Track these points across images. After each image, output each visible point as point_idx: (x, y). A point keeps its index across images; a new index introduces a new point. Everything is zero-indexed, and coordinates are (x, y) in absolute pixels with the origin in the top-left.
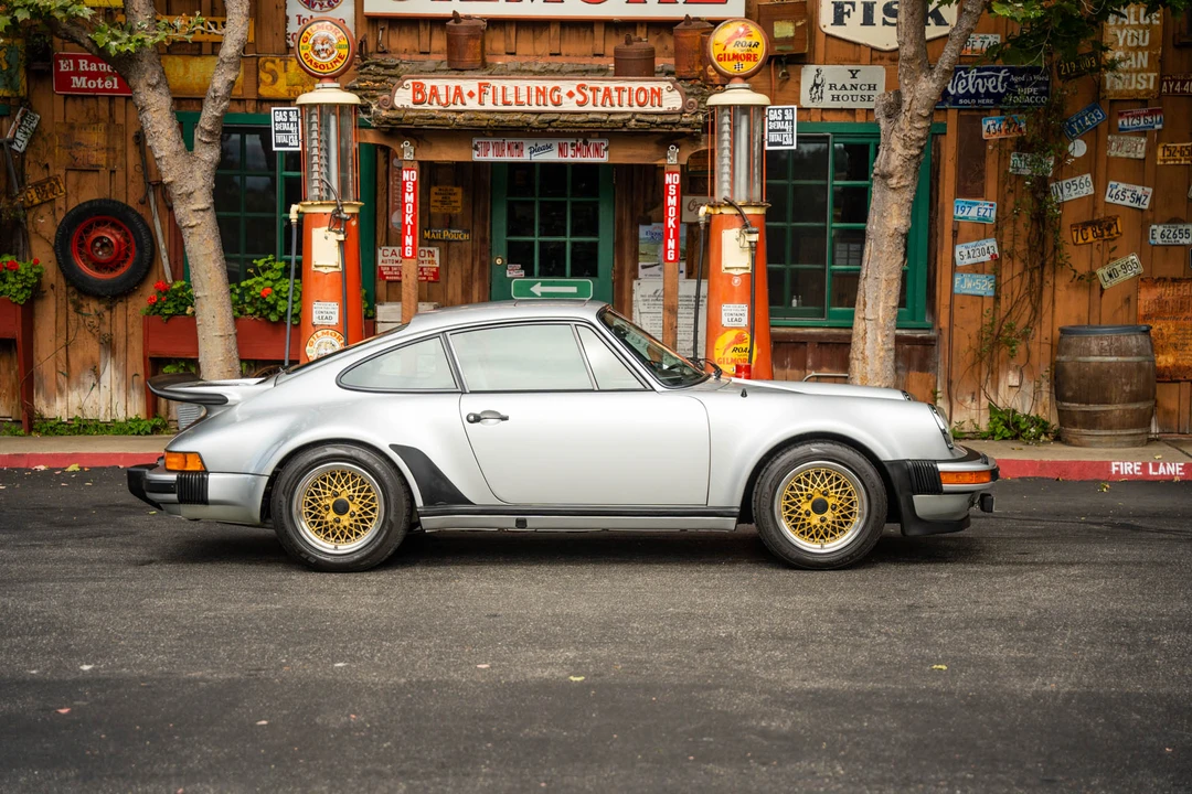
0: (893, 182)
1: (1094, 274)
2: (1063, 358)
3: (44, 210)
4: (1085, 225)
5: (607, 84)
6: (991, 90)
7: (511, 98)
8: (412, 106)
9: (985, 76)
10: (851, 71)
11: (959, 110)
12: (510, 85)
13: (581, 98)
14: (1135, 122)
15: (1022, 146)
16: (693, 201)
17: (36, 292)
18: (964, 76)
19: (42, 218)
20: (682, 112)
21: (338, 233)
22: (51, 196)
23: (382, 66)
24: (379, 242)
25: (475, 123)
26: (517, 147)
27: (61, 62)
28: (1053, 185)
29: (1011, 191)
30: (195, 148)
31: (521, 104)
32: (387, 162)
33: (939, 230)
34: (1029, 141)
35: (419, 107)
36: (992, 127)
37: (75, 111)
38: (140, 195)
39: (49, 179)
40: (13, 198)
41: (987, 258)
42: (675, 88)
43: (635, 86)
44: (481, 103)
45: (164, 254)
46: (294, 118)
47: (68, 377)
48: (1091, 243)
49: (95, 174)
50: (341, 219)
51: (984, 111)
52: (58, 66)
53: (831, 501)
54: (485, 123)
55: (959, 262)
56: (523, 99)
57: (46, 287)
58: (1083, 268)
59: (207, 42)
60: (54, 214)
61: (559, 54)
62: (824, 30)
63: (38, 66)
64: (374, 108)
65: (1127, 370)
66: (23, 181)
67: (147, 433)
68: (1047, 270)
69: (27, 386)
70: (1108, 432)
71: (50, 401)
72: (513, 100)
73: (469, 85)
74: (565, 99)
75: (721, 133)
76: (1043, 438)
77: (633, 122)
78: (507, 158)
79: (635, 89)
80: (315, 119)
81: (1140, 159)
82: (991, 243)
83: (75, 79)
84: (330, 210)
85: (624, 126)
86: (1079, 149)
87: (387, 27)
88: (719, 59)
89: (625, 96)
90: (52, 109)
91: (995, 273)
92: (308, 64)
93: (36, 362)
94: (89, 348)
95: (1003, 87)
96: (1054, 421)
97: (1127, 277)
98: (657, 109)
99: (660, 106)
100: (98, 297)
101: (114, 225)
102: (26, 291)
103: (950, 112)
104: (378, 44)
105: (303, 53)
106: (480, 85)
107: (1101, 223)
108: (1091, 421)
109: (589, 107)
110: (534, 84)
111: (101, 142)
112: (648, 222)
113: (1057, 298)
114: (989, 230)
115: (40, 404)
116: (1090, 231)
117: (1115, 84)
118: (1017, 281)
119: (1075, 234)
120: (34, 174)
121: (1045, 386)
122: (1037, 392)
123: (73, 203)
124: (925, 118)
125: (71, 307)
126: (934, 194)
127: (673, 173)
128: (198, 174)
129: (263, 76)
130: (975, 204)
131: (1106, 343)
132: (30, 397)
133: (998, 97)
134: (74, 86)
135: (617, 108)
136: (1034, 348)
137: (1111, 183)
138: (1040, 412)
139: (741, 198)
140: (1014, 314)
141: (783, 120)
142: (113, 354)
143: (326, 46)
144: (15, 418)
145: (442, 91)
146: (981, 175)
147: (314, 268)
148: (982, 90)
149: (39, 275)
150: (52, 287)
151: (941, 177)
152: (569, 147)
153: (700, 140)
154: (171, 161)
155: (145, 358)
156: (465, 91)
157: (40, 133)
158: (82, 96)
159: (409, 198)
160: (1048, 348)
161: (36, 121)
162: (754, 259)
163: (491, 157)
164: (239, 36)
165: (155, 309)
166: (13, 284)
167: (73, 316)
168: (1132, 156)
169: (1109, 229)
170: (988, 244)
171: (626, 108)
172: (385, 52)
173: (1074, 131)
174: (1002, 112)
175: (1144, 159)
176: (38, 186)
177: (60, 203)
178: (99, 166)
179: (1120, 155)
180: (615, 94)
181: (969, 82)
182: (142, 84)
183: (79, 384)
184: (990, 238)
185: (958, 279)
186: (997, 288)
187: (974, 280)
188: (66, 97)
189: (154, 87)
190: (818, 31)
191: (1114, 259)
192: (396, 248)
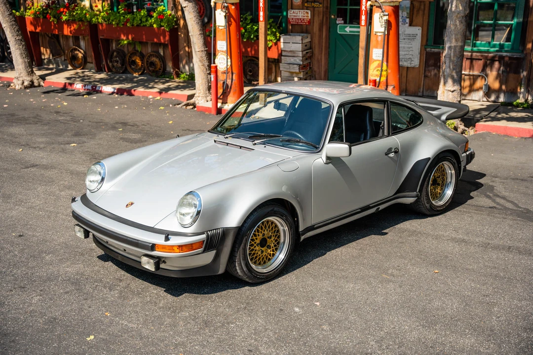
21: (224, 12)
24: (288, 7)
50: (224, 6)
69: (177, 60)
71: (184, 66)
93: (180, 51)
115: (181, 66)
147: (217, 26)
192: (295, 11)
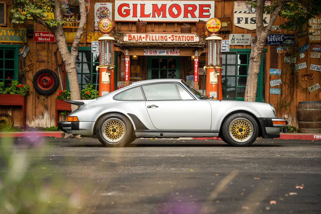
0: (255, 60)
1: (307, 88)
2: (300, 110)
3: (30, 72)
4: (305, 76)
5: (179, 35)
6: (279, 40)
7: (154, 39)
8: (128, 41)
9: (278, 37)
10: (242, 35)
11: (271, 45)
12: (154, 35)
13: (172, 39)
14: (317, 49)
15: (287, 55)
16: (200, 69)
17: (28, 94)
18: (272, 37)
19: (30, 74)
20: (199, 42)
21: (109, 73)
22: (32, 69)
23: (119, 34)
24: (118, 80)
25: (145, 45)
26: (155, 52)
27: (36, 34)
28: (296, 65)
29: (285, 67)
30: (72, 52)
31: (157, 40)
32: (120, 59)
33: (266, 77)
34: (289, 53)
35: (130, 41)
36: (279, 50)
37: (39, 46)
38: (56, 68)
39: (32, 64)
40: (22, 69)
41: (279, 84)
42: (197, 36)
43: (187, 35)
44: (146, 40)
45: (61, 83)
46: (97, 44)
47: (35, 116)
48: (306, 80)
49: (44, 63)
50: (110, 69)
51: (277, 46)
52: (35, 35)
53: (244, 129)
54: (147, 45)
55: (271, 85)
56: (157, 39)
57: (30, 92)
58: (304, 87)
59: (74, 28)
60: (33, 73)
61: (165, 31)
62: (235, 25)
63: (30, 35)
64: (118, 41)
65: (317, 113)
66: (25, 64)
67: (56, 130)
68: (295, 87)
69: (25, 118)
70: (312, 129)
71: (30, 122)
72: (155, 39)
73: (143, 35)
74: (168, 39)
75: (209, 47)
76: (294, 132)
77: (186, 44)
78: (153, 55)
79: (187, 36)
80: (103, 44)
81: (319, 58)
82: (280, 80)
83: (39, 38)
84: (107, 67)
85: (184, 45)
86: (303, 56)
87: (120, 24)
88: (209, 28)
89: (184, 38)
90: (33, 46)
91: (281, 88)
92: (101, 30)
93: (27, 112)
94: (41, 108)
95: (282, 40)
96: (297, 127)
97: (316, 89)
98: (192, 41)
99: (193, 40)
100: (44, 95)
101: (48, 76)
102: (25, 93)
103: (268, 46)
104: (118, 29)
105: (100, 27)
106: (146, 35)
107: (309, 75)
108: (308, 126)
109: (175, 41)
110: (160, 35)
111: (45, 54)
112: (189, 75)
113: (297, 95)
114: (279, 77)
115: (28, 123)
116: (306, 77)
117: (312, 38)
118: (287, 90)
119: (302, 78)
120: (28, 63)
121: (295, 118)
122: (293, 120)
123: (38, 70)
124: (263, 42)
125: (36, 98)
126: (264, 67)
127: (197, 58)
128: (72, 59)
129: (88, 37)
130: (275, 70)
131: (311, 105)
132: (25, 121)
133: (281, 42)
134: (39, 40)
135: (182, 41)
136: (292, 108)
137: (311, 65)
138: (294, 125)
139: (215, 64)
140: (286, 99)
141: (226, 44)
142: (47, 110)
143: (106, 25)
144: (21, 127)
145: (136, 37)
146: (277, 62)
147: (102, 82)
148: (277, 40)
149: (28, 89)
150: (32, 92)
151: (266, 63)
152: (169, 52)
153: (203, 50)
154: (65, 55)
155: (56, 110)
156: (142, 37)
157: (30, 52)
158: (41, 43)
159: (127, 65)
160: (295, 108)
161: (29, 49)
162: (218, 79)
163: (149, 54)
164: (84, 22)
165: (59, 97)
166: (22, 91)
167: (37, 100)
168: (317, 57)
169: (311, 77)
170: (279, 81)
171: (184, 41)
172: (120, 31)
173: (301, 51)
174: (282, 46)
175: (320, 58)
176: (29, 66)
177: (34, 70)
178: (45, 61)
179: (313, 57)
180: (181, 37)
181: (273, 38)
182: (58, 35)
183: (38, 118)
184: (279, 79)
185: (271, 90)
186: (281, 92)
187: (275, 90)
188: (37, 43)
189: (61, 36)
190: (233, 25)
191: (312, 85)
192: (122, 82)
